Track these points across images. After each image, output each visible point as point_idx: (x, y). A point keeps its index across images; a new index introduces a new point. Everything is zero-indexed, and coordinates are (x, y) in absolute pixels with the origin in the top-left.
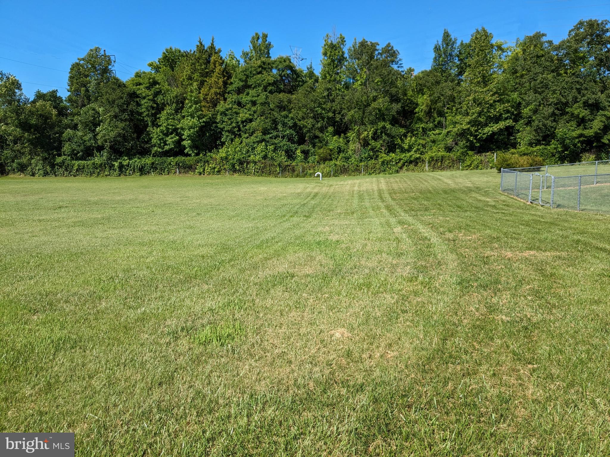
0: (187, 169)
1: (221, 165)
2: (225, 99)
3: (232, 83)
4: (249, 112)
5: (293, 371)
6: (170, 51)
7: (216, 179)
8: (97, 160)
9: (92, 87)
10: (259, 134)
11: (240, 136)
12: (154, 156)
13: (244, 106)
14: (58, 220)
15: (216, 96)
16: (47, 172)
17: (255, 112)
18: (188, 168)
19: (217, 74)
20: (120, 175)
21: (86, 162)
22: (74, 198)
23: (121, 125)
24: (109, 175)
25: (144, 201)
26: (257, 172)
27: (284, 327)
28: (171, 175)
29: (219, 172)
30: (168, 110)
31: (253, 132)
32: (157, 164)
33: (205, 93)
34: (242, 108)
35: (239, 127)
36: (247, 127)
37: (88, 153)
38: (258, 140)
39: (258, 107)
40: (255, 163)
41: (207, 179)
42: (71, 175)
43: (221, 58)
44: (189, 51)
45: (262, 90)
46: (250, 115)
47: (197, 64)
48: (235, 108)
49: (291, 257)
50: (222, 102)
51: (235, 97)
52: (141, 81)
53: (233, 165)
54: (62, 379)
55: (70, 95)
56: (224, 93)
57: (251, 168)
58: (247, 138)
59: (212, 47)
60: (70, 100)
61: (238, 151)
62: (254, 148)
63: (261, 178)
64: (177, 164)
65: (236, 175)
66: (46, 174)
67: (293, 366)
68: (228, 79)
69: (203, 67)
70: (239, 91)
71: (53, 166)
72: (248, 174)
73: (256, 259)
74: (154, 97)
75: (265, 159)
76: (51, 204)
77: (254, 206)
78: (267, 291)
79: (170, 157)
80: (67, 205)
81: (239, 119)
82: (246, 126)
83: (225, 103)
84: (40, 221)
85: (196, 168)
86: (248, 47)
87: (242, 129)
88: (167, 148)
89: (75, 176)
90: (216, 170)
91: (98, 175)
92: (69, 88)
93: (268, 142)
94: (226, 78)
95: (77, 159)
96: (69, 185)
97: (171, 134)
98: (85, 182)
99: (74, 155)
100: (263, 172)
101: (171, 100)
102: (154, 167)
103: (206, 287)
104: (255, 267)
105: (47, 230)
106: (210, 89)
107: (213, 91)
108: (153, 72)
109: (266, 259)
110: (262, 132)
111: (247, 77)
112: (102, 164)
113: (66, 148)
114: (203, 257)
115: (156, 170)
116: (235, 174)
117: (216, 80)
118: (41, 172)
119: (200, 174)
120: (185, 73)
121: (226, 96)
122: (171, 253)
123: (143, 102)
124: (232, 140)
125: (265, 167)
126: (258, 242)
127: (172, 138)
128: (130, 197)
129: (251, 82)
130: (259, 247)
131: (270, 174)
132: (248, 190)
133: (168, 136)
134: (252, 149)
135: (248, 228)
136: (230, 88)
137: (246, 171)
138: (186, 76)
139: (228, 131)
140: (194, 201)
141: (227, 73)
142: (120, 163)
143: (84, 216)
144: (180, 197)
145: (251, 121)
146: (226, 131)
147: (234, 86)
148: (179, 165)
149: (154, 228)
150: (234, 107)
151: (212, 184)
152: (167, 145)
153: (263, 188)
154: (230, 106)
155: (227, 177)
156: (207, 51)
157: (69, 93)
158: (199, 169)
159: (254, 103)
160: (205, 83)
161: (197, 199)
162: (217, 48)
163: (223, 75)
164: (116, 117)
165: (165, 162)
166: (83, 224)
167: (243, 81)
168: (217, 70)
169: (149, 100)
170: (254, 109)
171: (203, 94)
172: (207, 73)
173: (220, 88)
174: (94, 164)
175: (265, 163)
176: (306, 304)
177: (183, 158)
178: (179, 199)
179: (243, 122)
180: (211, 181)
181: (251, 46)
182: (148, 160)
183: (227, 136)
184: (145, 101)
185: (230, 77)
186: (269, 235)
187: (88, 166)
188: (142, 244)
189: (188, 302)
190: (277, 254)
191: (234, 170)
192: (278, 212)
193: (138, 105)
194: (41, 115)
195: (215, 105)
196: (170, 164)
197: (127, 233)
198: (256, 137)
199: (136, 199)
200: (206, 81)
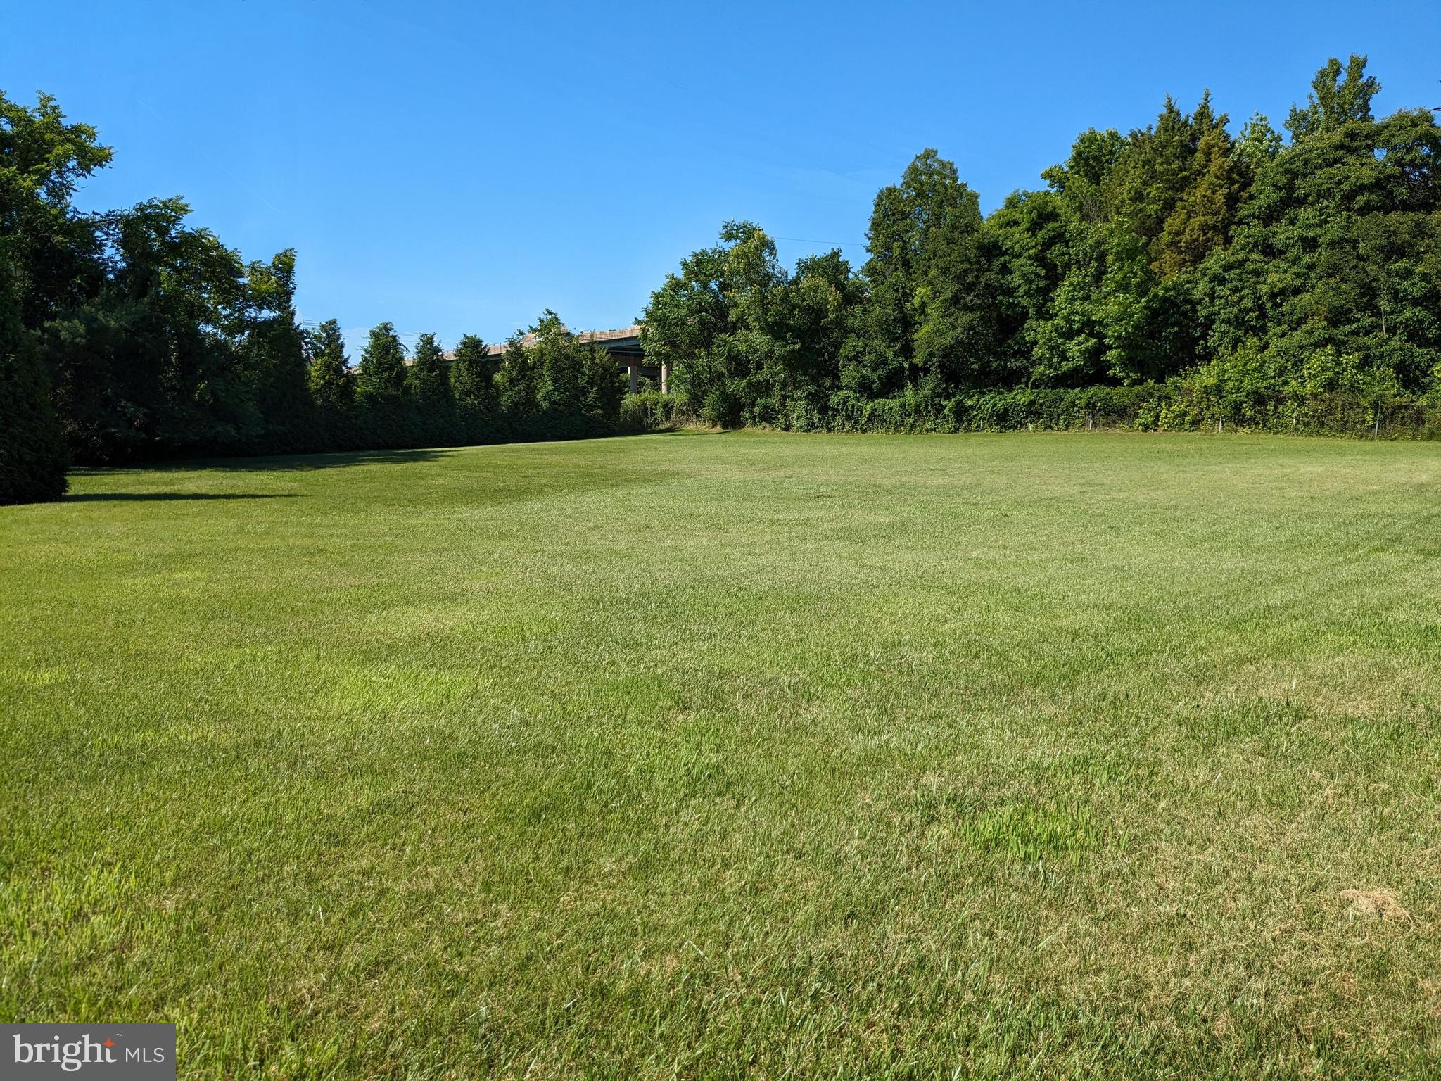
0: (1115, 416)
1: (1204, 406)
2: (1228, 241)
3: (1252, 197)
4: (1295, 269)
5: (1185, 972)
6: (1089, 140)
7: (1187, 441)
8: (910, 396)
9: (915, 240)
10: (1318, 324)
11: (1264, 330)
12: (1036, 386)
13: (1282, 253)
14: (806, 523)
15: (1205, 234)
16: (813, 424)
17: (1311, 267)
18: (1117, 414)
19: (1213, 180)
20: (956, 430)
21: (888, 401)
22: (851, 479)
23: (965, 318)
24: (934, 430)
25: (993, 491)
26: (1307, 425)
27: (1211, 850)
28: (1074, 431)
29: (1196, 423)
30: (1074, 277)
31: (1300, 319)
32: (1041, 405)
33: (1174, 229)
34: (1275, 258)
35: (1261, 308)
36: (1286, 308)
37: (892, 384)
38: (1314, 339)
39: (1323, 256)
40: (1301, 400)
41: (1162, 441)
42: (857, 430)
43: (1227, 137)
44: (1144, 130)
45: (1338, 206)
46: (1297, 275)
47: (1158, 161)
48: (1255, 261)
49: (1318, 664)
50: (1218, 249)
51: (1257, 230)
52: (1018, 216)
53: (1237, 407)
54: (674, 855)
55: (871, 260)
56: (1228, 223)
57: (1288, 413)
58: (1283, 335)
59: (1203, 114)
60: (870, 270)
61: (1255, 370)
62: (1302, 361)
63: (1315, 441)
64: (1090, 405)
65: (1243, 433)
66: (810, 427)
67: (1191, 958)
68: (1243, 188)
69: (1174, 166)
70: (1270, 216)
71: (824, 410)
72: (1277, 429)
73: (1214, 656)
74: (1043, 250)
75: (1331, 390)
76: (803, 490)
77: (1271, 516)
78: (1206, 746)
79: (1073, 388)
80: (833, 493)
81: (1265, 289)
82: (1281, 305)
83: (1225, 250)
84: (772, 522)
85: (1136, 415)
86: (1305, 98)
87: (1271, 313)
88: (1066, 366)
89: (864, 431)
90: (1188, 418)
91: (911, 429)
92: (868, 243)
93: (1344, 343)
94: (1236, 186)
95: (872, 396)
96: (847, 450)
97: (1080, 332)
98: (880, 444)
99: (865, 389)
100: (1322, 425)
101: (1085, 254)
102: (1033, 412)
103: (1050, 709)
104: (1200, 678)
105: (778, 542)
106: (1189, 217)
107: (1196, 221)
108: (1053, 190)
109: (1240, 661)
110: (1326, 318)
111: (1295, 175)
112: (918, 406)
113: (849, 373)
114: (1075, 634)
115: (1038, 418)
116: (1240, 429)
117: (1209, 193)
118: (803, 422)
119: (1146, 428)
120: (1127, 187)
121: (1231, 232)
122: (1004, 616)
123: (1016, 263)
124: (1236, 342)
125: (1330, 410)
126: (1237, 612)
127: (1079, 344)
128: (968, 479)
129: (1303, 187)
130: (1237, 624)
131: (1344, 428)
132: (1267, 472)
133: (1071, 339)
134: (1295, 365)
135: (1229, 572)
136: (1244, 210)
137: (1272, 421)
138: (1130, 191)
139: (1229, 321)
140: (1114, 494)
141: (1240, 174)
142: (958, 403)
143: (858, 517)
144: (1082, 485)
145: (1297, 291)
146: (1222, 322)
147: (1256, 203)
148: (1094, 406)
149: (992, 554)
150: (1253, 256)
151: (1170, 454)
152: (1067, 359)
153: (1310, 469)
154: (1239, 257)
155: (1219, 436)
156: (1185, 124)
157: (870, 256)
158: (1144, 417)
159: (1310, 244)
160: (1179, 204)
161: (1121, 490)
162: (1217, 116)
163: (1229, 178)
164: (955, 300)
165: (1062, 400)
166: (847, 534)
167: (1280, 189)
168: (1213, 168)
169: (1030, 257)
170: (1307, 259)
171: (1169, 233)
172: (1185, 179)
173: (1217, 213)
174: (903, 406)
175: (1331, 400)
176: (1307, 800)
177: (1107, 390)
178: (1075, 490)
179: (1273, 296)
180: (1169, 447)
181: (1315, 95)
182: (1021, 396)
183: (1225, 333)
184: (1022, 260)
185: (1247, 183)
186: (1278, 597)
187: (891, 409)
188: (949, 591)
189: (990, 740)
190: (1281, 650)
191: (1237, 418)
192: (1339, 537)
193: (1005, 270)
194: (810, 307)
195: (1199, 258)
196: (1073, 404)
197: (928, 560)
198: (1310, 332)
199: (978, 485)
200: (1181, 199)
